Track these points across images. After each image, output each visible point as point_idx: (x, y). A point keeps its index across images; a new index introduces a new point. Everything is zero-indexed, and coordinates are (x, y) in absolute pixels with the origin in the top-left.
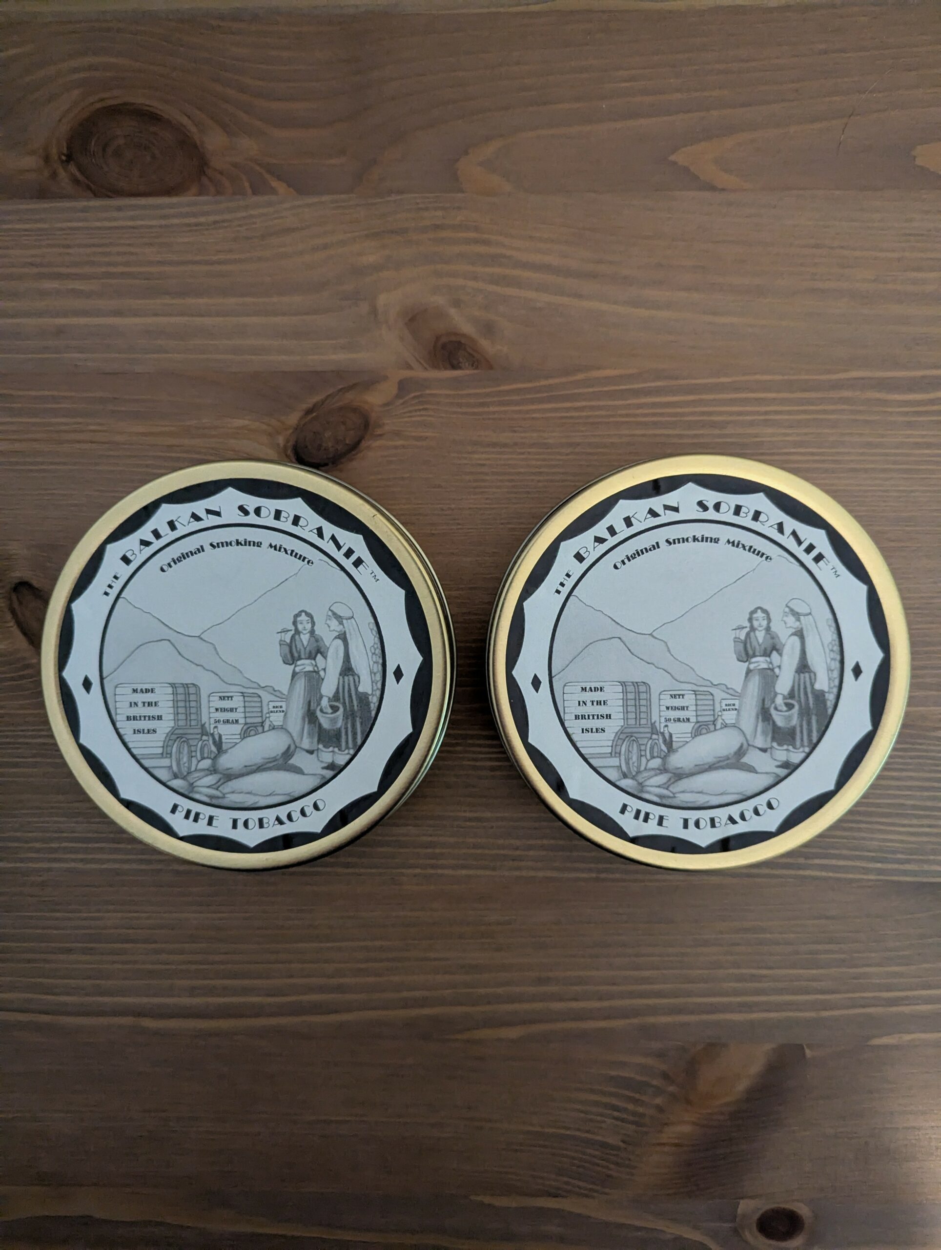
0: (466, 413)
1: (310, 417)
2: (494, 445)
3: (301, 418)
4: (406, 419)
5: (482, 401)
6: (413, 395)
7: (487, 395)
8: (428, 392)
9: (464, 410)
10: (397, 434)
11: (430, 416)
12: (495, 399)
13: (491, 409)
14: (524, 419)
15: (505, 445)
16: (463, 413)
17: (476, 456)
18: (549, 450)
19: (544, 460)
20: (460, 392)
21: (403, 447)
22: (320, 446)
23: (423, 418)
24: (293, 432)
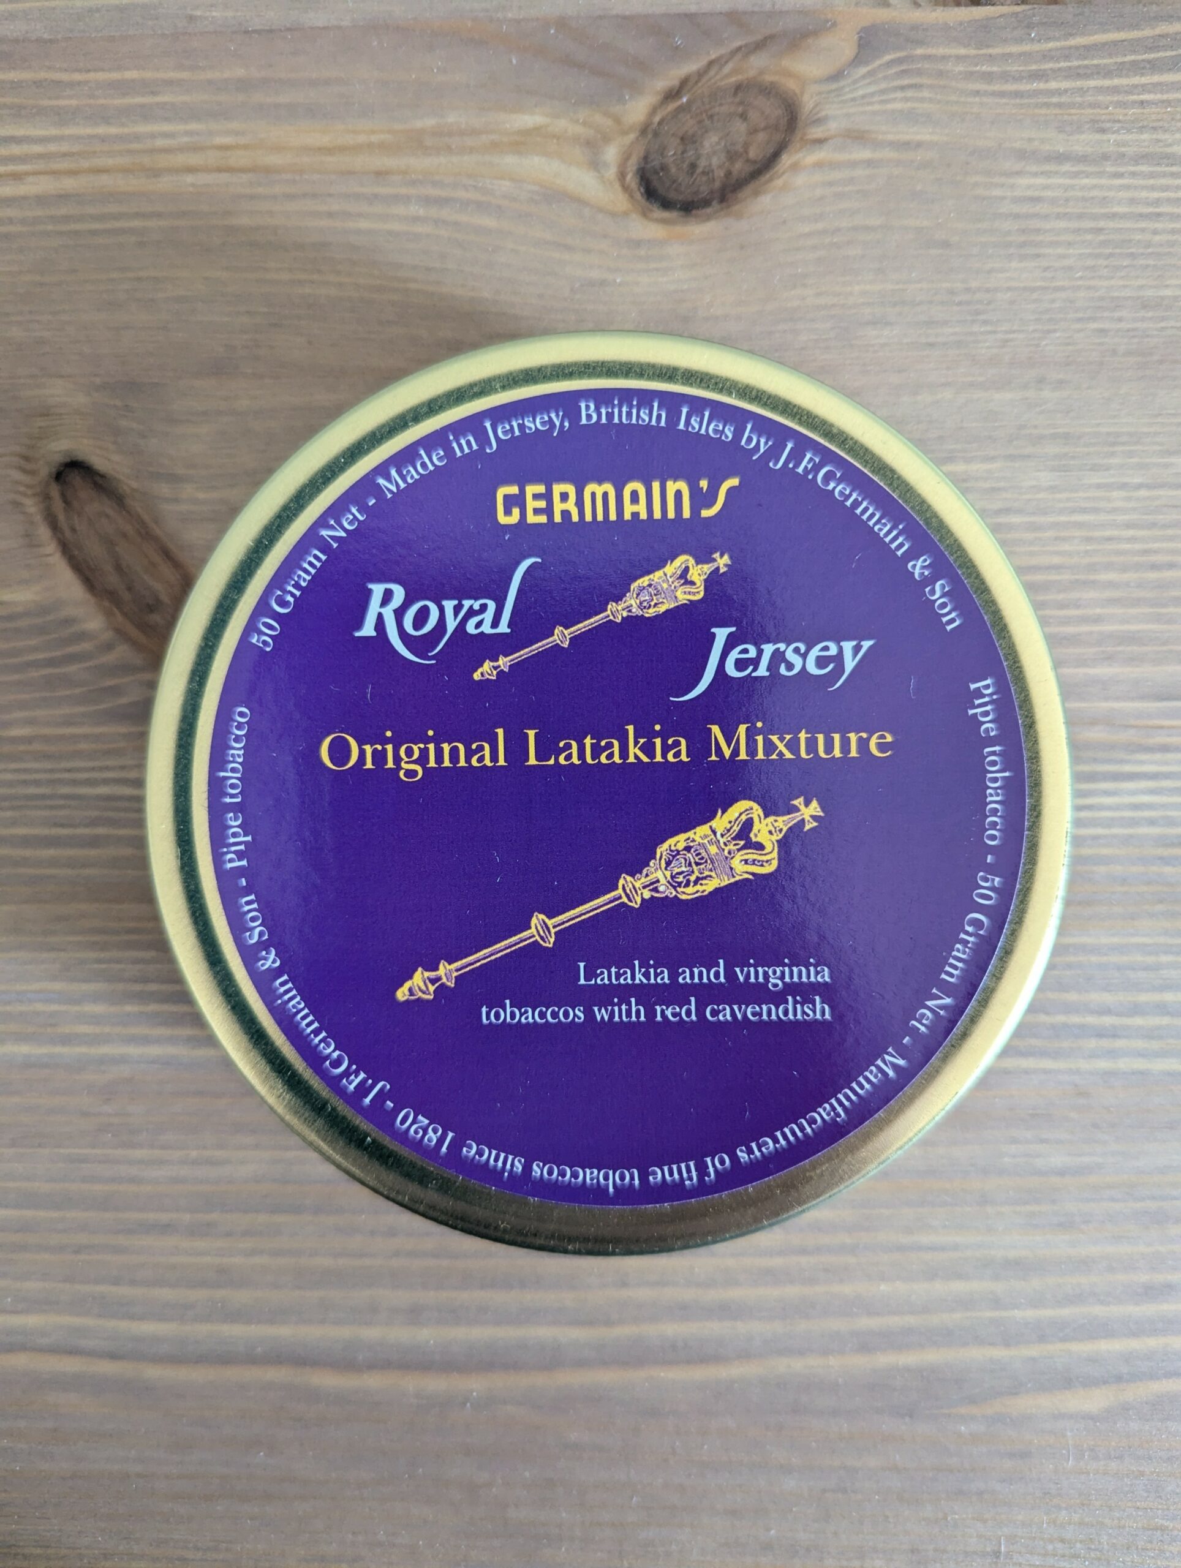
0: (1002, 94)
1: (672, 106)
2: (1062, 158)
3: (654, 111)
4: (877, 107)
5: (1034, 67)
6: (888, 58)
7: (1046, 56)
8: (919, 51)
9: (996, 87)
10: (857, 137)
11: (922, 100)
13: (1053, 85)
14: (1122, 105)
15: (1082, 159)
16: (994, 94)
17: (1023, 181)
19: (1167, 188)
20: (990, 51)
23: (909, 105)
24: (638, 138)
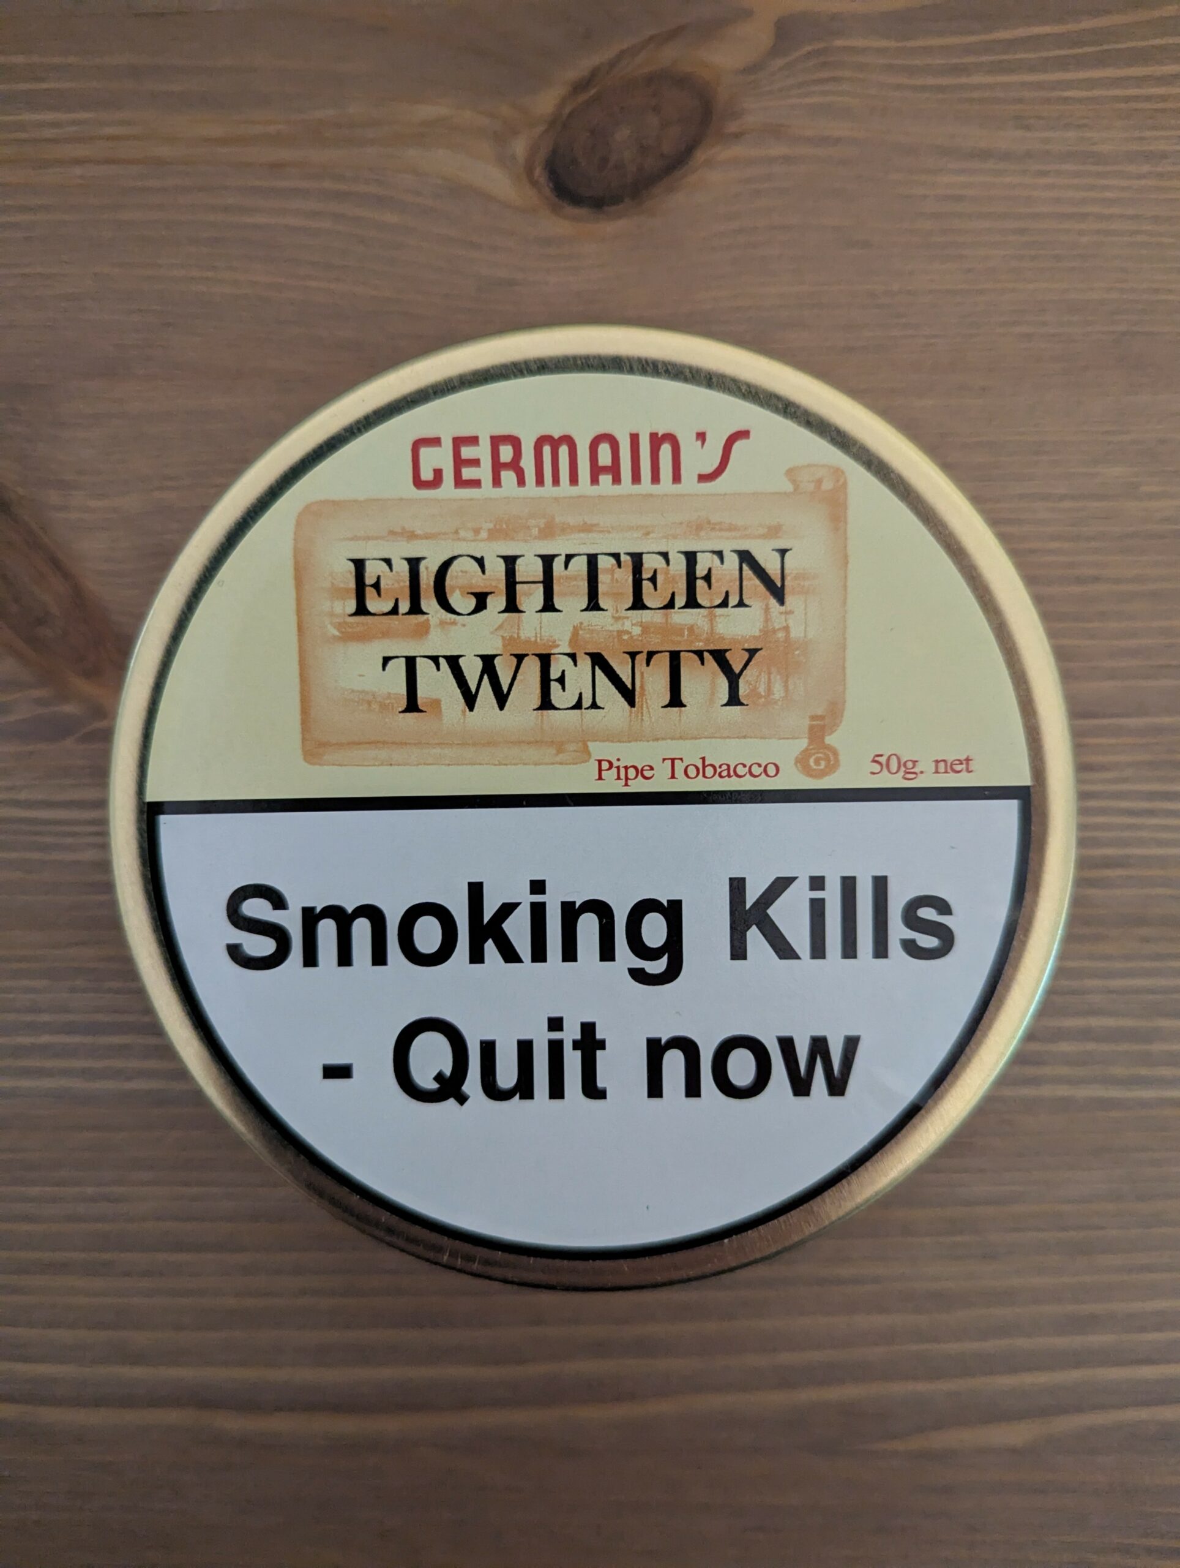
1: (582, 98)
2: (985, 155)
3: (564, 101)
4: (793, 101)
5: (954, 61)
6: (807, 49)
7: (968, 50)
8: (839, 43)
9: (919, 81)
10: (775, 131)
11: (844, 93)
12: (985, 58)
13: (976, 79)
14: (1047, 101)
15: (1006, 156)
17: (945, 179)
18: (1100, 168)
19: (1092, 188)
20: (913, 43)
21: (787, 159)
22: (605, 160)
23: (828, 98)
24: (546, 131)
